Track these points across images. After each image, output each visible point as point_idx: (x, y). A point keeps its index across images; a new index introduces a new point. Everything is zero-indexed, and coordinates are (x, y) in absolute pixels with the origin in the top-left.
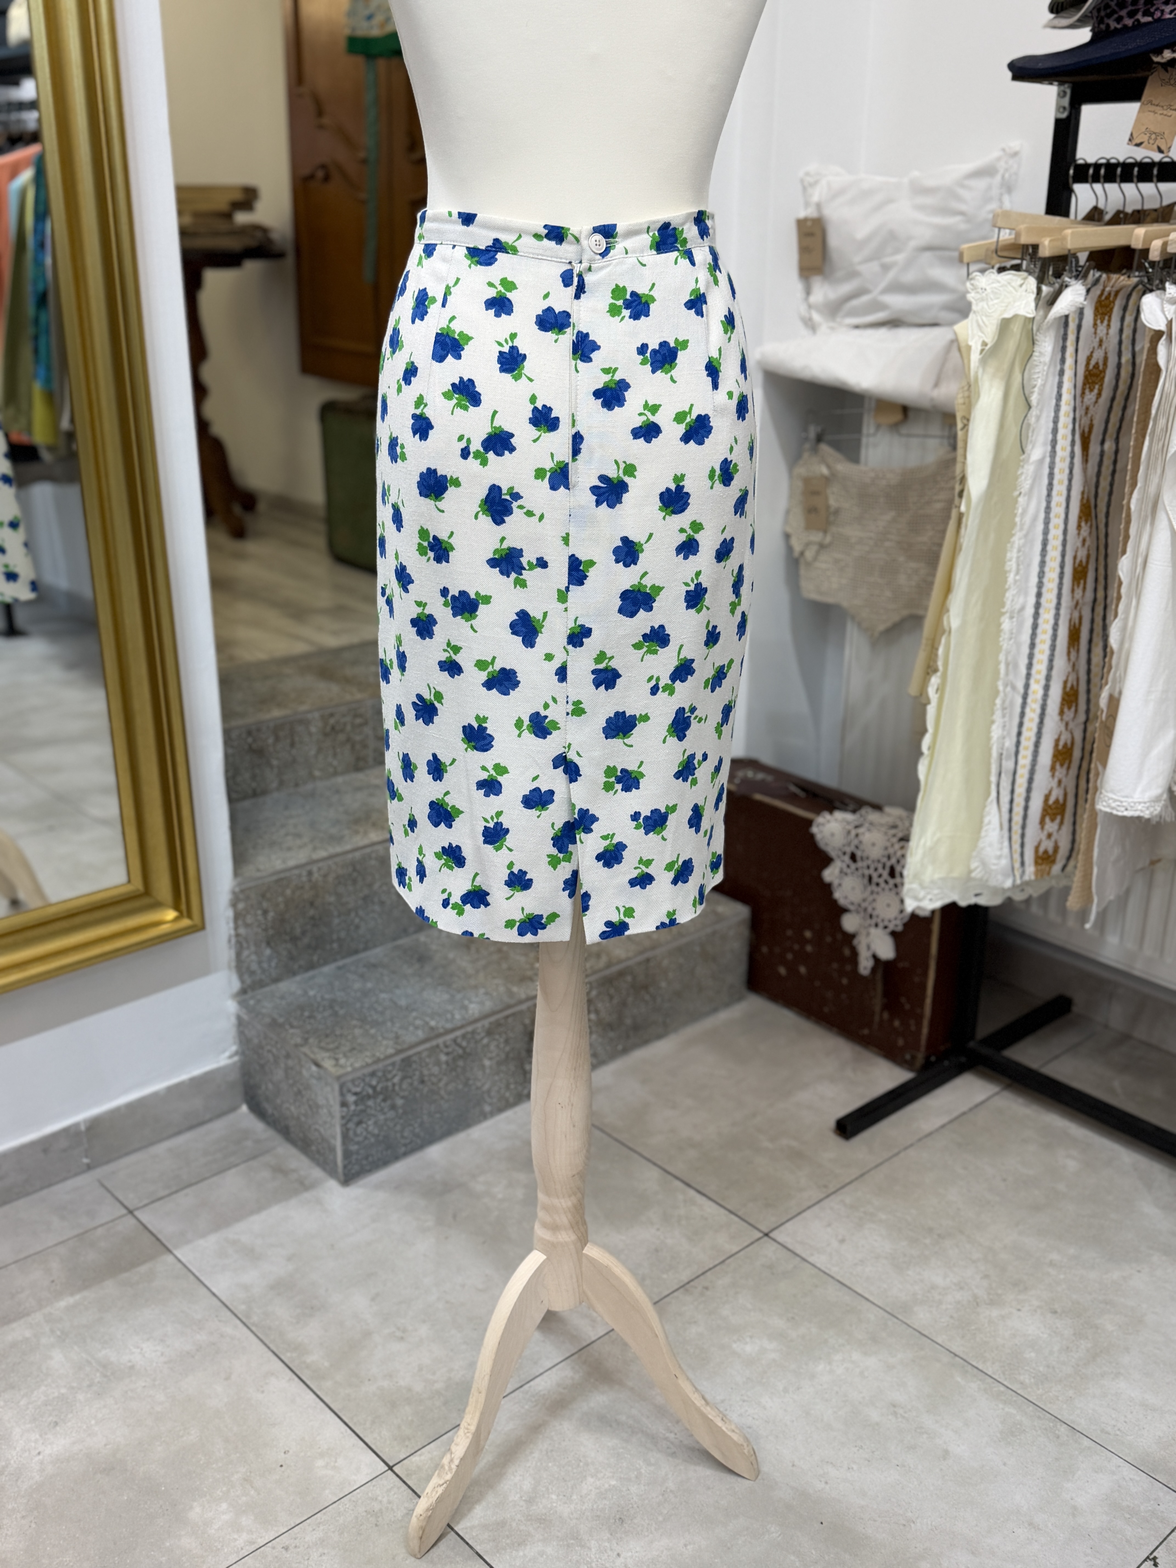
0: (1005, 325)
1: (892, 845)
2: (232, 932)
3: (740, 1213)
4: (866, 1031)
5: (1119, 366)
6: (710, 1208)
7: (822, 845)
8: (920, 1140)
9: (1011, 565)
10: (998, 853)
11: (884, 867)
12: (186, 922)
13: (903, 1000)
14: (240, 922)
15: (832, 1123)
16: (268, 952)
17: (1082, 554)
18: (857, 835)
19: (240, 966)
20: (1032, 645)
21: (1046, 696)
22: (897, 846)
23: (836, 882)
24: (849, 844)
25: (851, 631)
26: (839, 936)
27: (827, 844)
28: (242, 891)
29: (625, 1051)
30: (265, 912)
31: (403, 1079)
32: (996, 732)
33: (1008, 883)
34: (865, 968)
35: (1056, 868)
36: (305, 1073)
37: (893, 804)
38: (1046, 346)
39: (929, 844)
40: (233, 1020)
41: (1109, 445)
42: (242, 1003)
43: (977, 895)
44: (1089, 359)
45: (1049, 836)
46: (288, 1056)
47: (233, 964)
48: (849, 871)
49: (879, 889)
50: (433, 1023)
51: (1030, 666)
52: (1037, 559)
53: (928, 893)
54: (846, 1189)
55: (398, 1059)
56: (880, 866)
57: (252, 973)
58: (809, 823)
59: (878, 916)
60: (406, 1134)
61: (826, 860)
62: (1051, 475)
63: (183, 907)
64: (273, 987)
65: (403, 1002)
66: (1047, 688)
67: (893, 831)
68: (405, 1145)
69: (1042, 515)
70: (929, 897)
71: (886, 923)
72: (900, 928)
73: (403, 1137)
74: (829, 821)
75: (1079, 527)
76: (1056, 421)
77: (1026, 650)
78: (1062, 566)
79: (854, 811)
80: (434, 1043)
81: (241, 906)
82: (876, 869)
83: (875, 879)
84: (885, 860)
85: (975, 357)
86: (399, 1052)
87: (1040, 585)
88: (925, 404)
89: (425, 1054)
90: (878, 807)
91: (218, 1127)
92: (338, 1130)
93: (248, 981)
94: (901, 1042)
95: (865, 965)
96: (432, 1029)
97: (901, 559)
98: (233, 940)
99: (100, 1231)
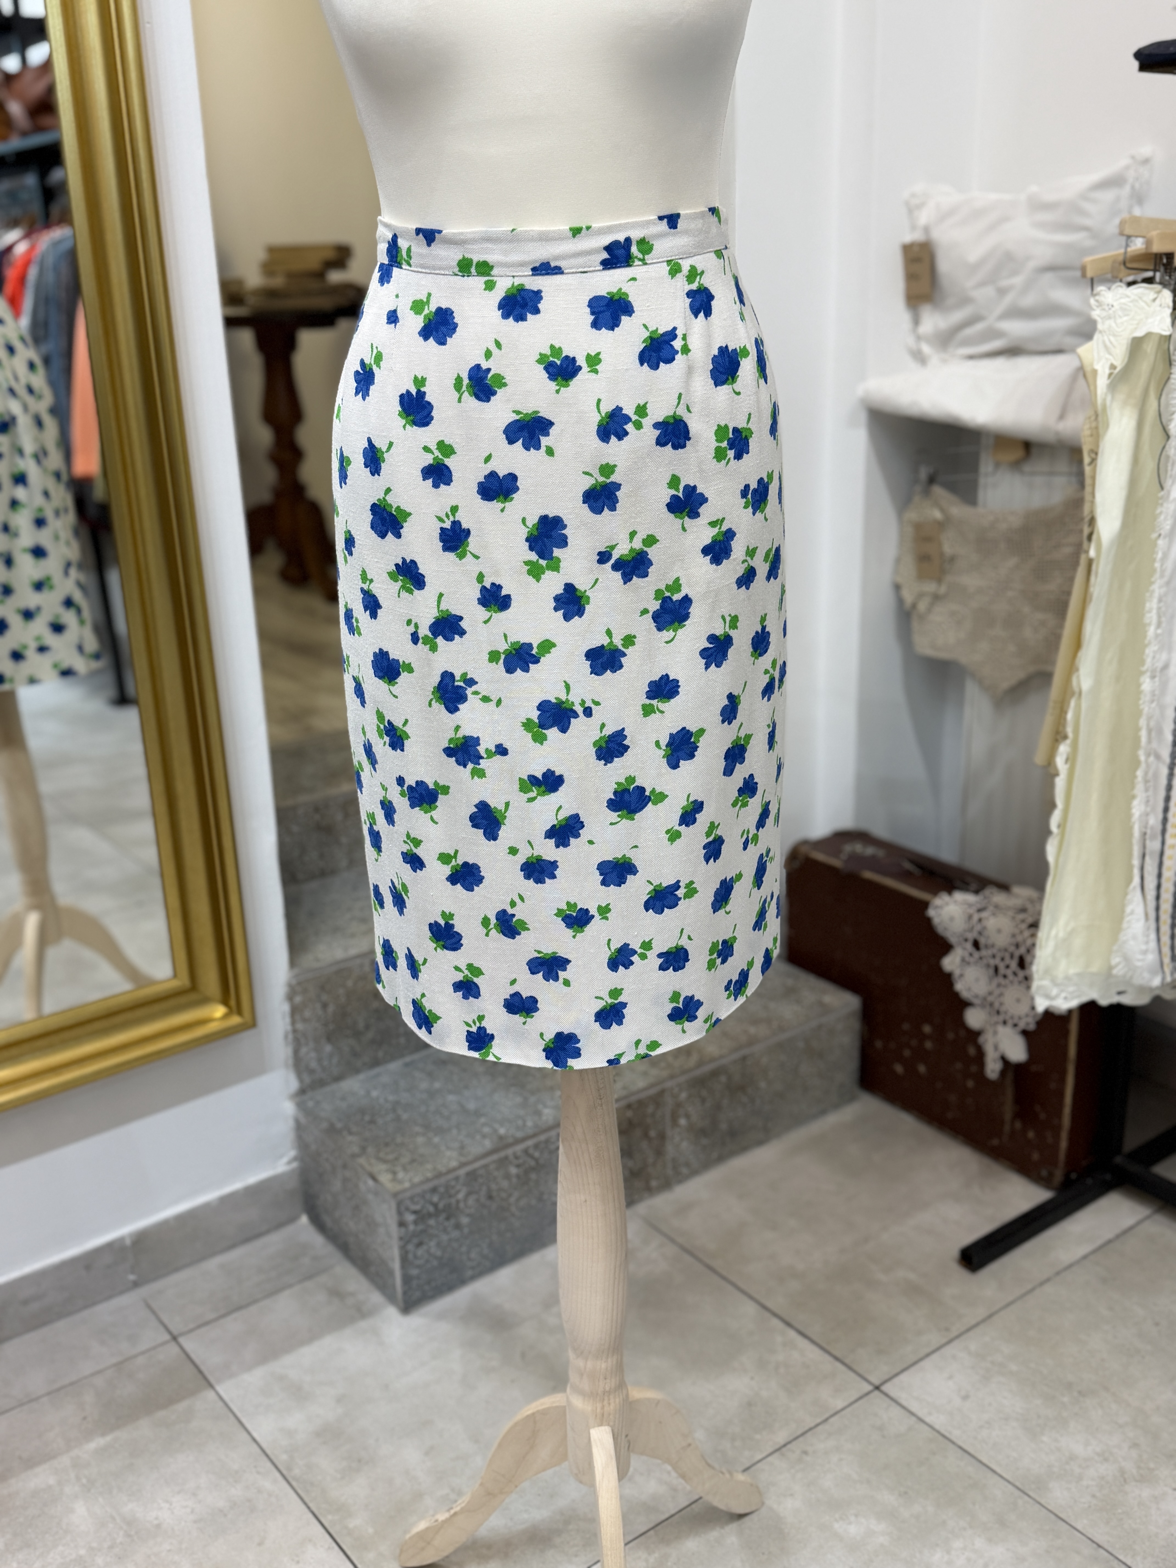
0: (1136, 344)
1: (1021, 932)
2: (289, 1028)
3: (847, 1361)
4: (995, 1142)
6: (812, 1353)
7: (940, 930)
8: (1058, 1273)
9: (1151, 617)
10: (1144, 947)
11: (1012, 956)
12: (235, 1020)
13: (1038, 1108)
14: (298, 1017)
15: (955, 1252)
16: (328, 1048)
18: (980, 920)
19: (298, 1064)
22: (1027, 933)
23: (957, 972)
24: (971, 929)
25: (971, 689)
26: (962, 1033)
27: (946, 929)
28: (299, 984)
29: (721, 1159)
30: (325, 1006)
31: (469, 1194)
32: (1137, 808)
33: (1156, 982)
34: (993, 1071)
36: (362, 1187)
37: (1022, 882)
39: (1061, 934)
40: (291, 1123)
42: (301, 1106)
43: (1120, 993)
46: (345, 1166)
47: (291, 1062)
48: (972, 960)
49: (1007, 981)
50: (502, 1131)
53: (1062, 991)
54: (971, 1334)
55: (462, 1172)
56: (1007, 956)
57: (311, 1072)
58: (925, 905)
59: (1006, 1013)
60: (473, 1255)
61: (945, 947)
63: (233, 1002)
64: (334, 1087)
65: (471, 1106)
67: (1021, 916)
68: (473, 1268)
70: (1063, 995)
71: (1015, 1021)
72: (1032, 1027)
73: (469, 1259)
74: (947, 904)
79: (977, 892)
80: (502, 1154)
81: (298, 999)
82: (1003, 959)
83: (1002, 970)
84: (1012, 949)
85: (1102, 382)
86: (462, 1165)
88: (1050, 438)
89: (492, 1167)
90: (1004, 887)
91: (275, 1241)
92: (396, 1253)
93: (307, 1080)
94: (1036, 1156)
95: (993, 1069)
96: (501, 1138)
97: (1026, 609)
98: (290, 1036)
99: (140, 1360)
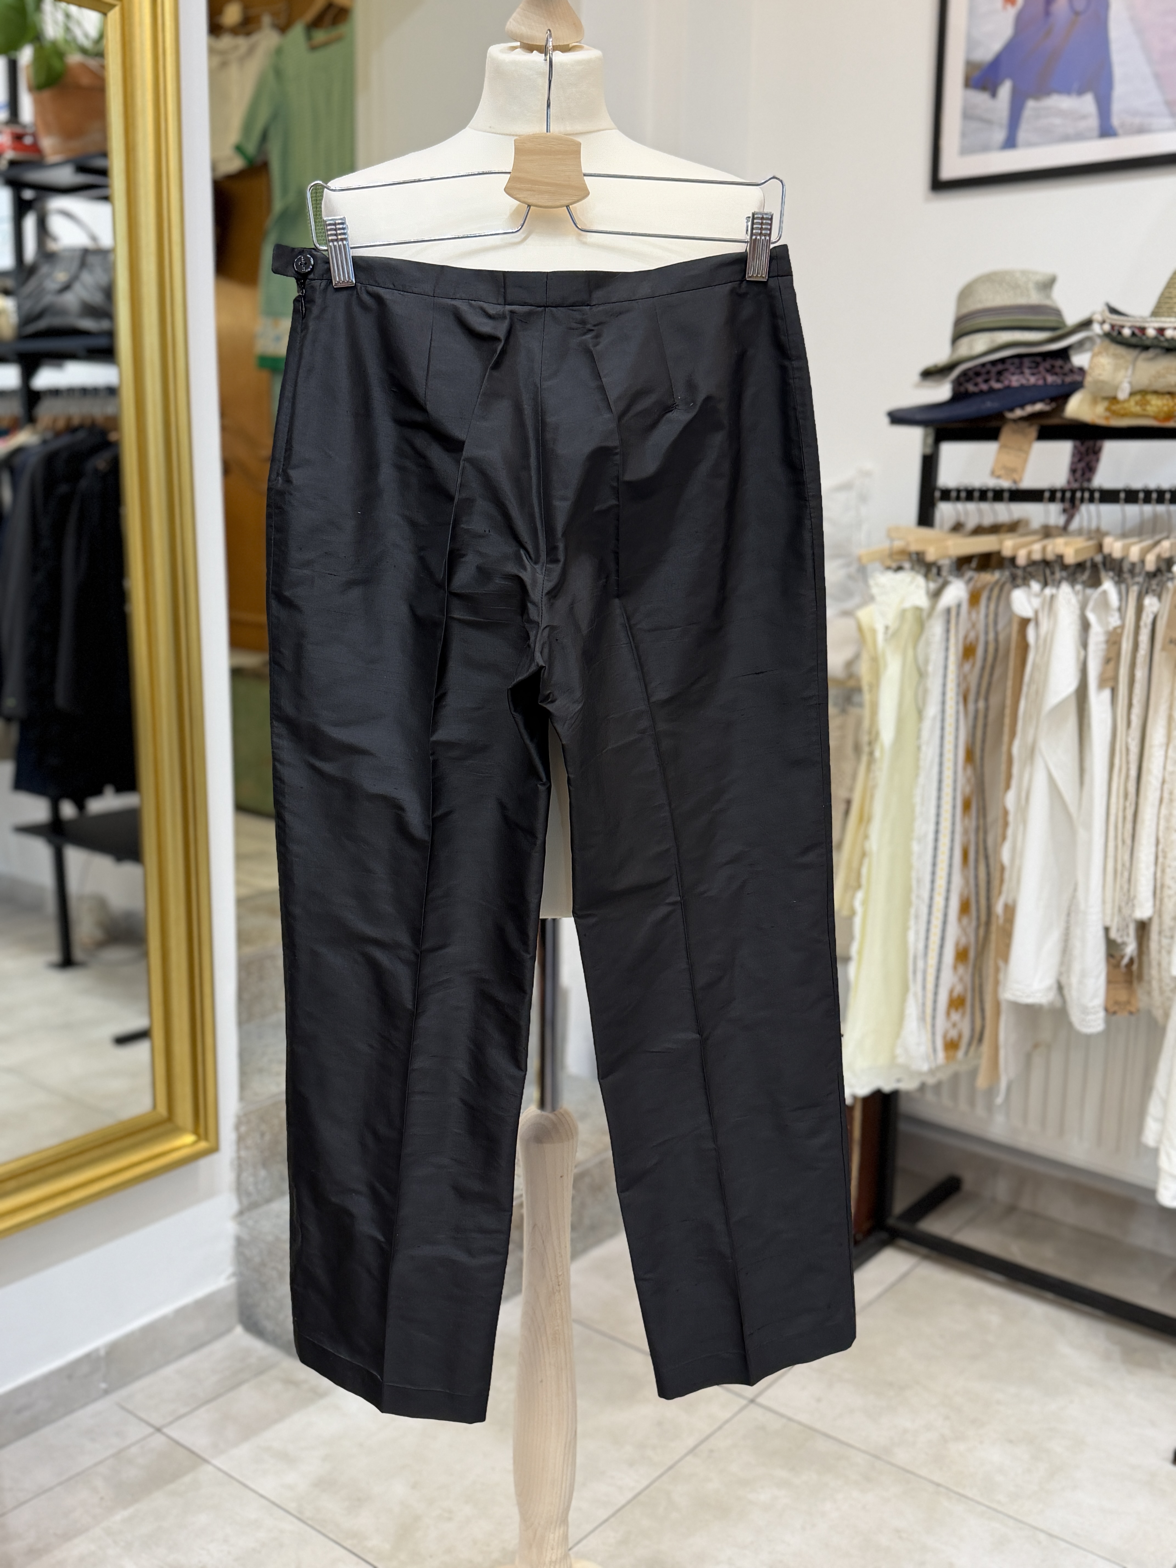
0: (903, 613)
2: (236, 1154)
5: (987, 643)
9: (917, 800)
10: (919, 1041)
12: (203, 1145)
14: (242, 1145)
16: (263, 1173)
17: (968, 790)
19: (240, 1189)
20: (934, 865)
21: (946, 907)
28: (245, 1115)
30: (263, 1135)
32: (911, 936)
33: (926, 1068)
35: (960, 1054)
38: (936, 628)
39: (858, 1037)
40: (232, 1240)
41: (981, 704)
42: (241, 1224)
43: (898, 1081)
44: (966, 637)
45: (954, 1025)
47: (234, 1186)
51: (933, 882)
52: (934, 794)
57: (249, 1194)
62: (942, 729)
63: (201, 1130)
64: (266, 1207)
66: (947, 899)
69: (937, 760)
75: (965, 769)
76: (944, 685)
77: (929, 868)
78: (954, 798)
81: (243, 1129)
85: (880, 637)
87: (938, 815)
91: (219, 1348)
93: (246, 1202)
98: (236, 1163)
99: (134, 1450)
